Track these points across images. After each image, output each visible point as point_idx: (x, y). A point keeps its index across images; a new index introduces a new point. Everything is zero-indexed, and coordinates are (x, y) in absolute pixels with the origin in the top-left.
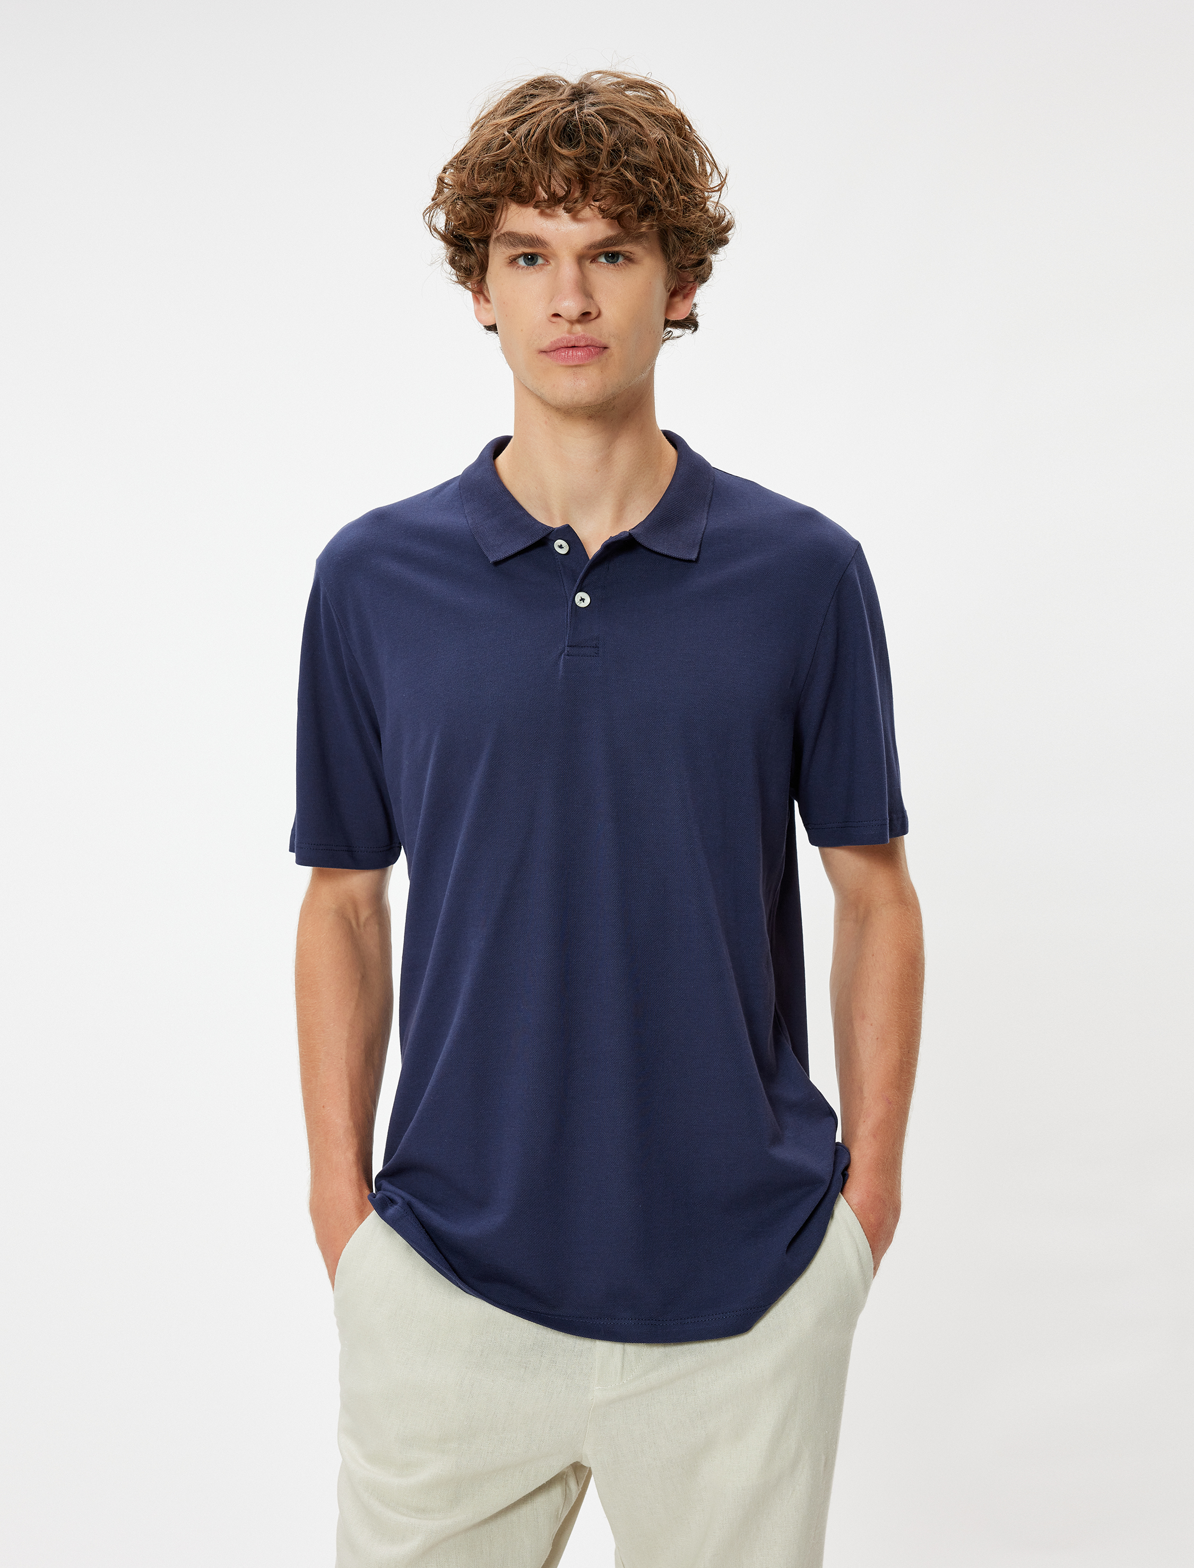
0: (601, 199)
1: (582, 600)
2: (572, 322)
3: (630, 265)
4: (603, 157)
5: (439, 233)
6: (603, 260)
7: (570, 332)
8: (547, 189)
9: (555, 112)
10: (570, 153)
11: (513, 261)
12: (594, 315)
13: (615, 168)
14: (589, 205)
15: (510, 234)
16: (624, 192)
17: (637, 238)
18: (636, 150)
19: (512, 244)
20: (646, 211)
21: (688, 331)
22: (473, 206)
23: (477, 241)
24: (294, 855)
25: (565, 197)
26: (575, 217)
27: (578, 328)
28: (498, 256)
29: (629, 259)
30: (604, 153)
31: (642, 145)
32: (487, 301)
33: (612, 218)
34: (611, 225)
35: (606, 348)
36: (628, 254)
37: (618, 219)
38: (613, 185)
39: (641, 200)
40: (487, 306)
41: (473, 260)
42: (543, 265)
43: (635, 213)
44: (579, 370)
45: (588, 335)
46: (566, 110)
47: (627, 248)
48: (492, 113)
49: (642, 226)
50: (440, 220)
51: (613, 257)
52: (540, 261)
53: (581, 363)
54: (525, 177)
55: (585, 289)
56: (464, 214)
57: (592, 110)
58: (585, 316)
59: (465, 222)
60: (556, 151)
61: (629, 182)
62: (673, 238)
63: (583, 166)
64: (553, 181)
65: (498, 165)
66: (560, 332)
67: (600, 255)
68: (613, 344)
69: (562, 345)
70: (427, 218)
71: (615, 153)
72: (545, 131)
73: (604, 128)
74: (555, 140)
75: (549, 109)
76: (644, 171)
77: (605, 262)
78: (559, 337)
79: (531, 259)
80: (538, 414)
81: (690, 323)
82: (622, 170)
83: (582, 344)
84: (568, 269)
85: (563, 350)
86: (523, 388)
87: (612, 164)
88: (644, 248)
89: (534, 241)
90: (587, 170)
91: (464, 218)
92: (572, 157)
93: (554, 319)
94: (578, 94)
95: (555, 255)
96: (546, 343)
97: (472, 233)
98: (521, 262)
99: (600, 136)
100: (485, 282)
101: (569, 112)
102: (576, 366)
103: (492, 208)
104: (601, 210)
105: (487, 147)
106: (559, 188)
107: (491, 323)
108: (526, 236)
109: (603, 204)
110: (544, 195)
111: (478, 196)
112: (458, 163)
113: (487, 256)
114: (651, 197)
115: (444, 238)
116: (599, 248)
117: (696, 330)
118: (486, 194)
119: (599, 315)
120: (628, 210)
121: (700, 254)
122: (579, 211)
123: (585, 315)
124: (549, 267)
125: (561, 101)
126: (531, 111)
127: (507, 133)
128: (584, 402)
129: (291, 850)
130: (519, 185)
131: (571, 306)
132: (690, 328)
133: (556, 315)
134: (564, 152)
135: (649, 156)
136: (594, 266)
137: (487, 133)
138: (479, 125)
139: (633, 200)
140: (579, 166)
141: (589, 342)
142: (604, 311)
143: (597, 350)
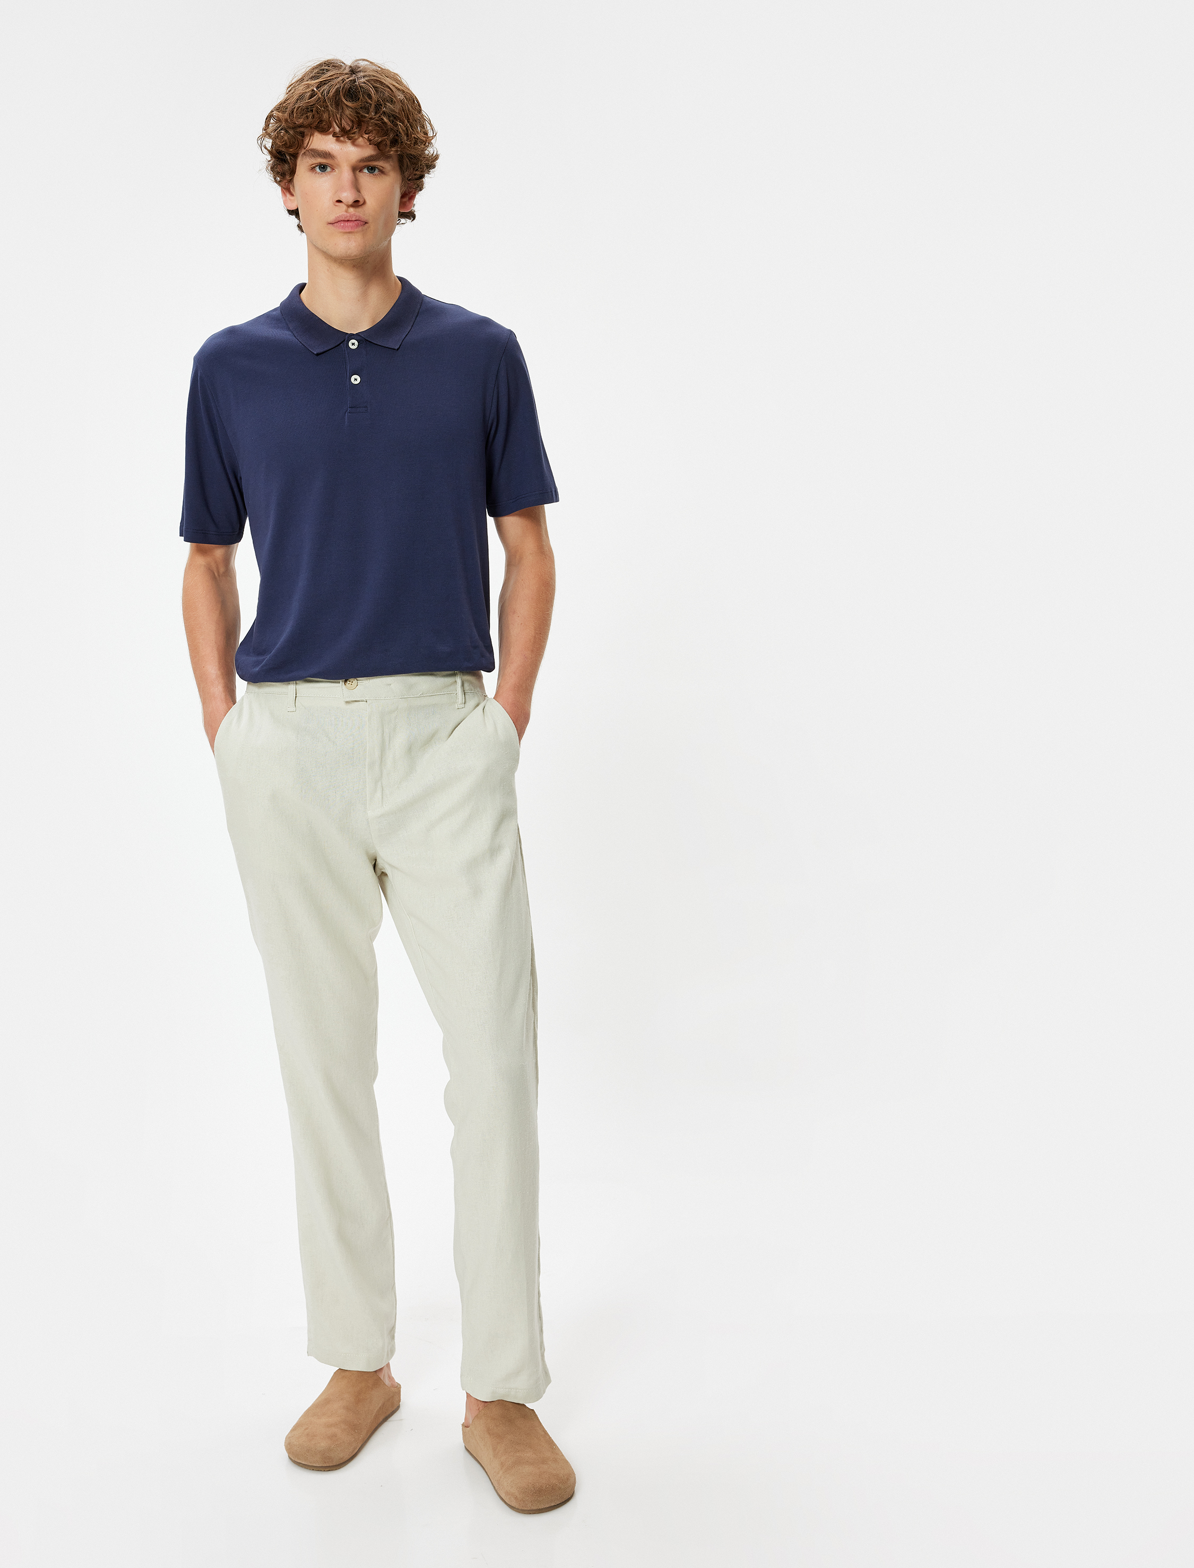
0: (369, 133)
1: (356, 379)
2: (348, 206)
3: (382, 175)
4: (372, 109)
5: (268, 150)
6: (366, 171)
7: (346, 211)
8: (340, 126)
9: (343, 80)
10: (353, 105)
11: (313, 169)
12: (361, 203)
13: (378, 115)
14: (362, 137)
15: (312, 150)
16: (382, 129)
17: (387, 157)
18: (389, 104)
19: (313, 156)
20: (394, 142)
21: (408, 221)
22: (291, 132)
23: (290, 155)
24: (183, 538)
25: (350, 130)
26: (354, 143)
27: (351, 210)
28: (303, 164)
29: (382, 172)
30: (373, 106)
31: (392, 102)
32: (292, 195)
33: (375, 145)
34: (375, 150)
35: (366, 223)
36: (381, 168)
37: (378, 145)
38: (376, 124)
39: (391, 136)
40: (292, 198)
41: (286, 166)
42: (330, 172)
43: (388, 143)
44: (350, 236)
45: (357, 214)
46: (349, 79)
47: (380, 164)
48: (302, 80)
49: (392, 151)
50: (269, 143)
51: (372, 169)
52: (329, 169)
53: (352, 231)
54: (325, 116)
55: (356, 187)
56: (286, 138)
57: (363, 80)
58: (356, 204)
59: (286, 143)
60: (345, 104)
61: (384, 123)
62: (406, 161)
63: (359, 114)
64: (343, 121)
65: (308, 109)
66: (341, 211)
67: (364, 167)
68: (370, 221)
69: (341, 219)
70: (259, 142)
71: (378, 107)
72: (337, 91)
73: (372, 92)
74: (344, 97)
75: (341, 78)
76: (394, 118)
77: (367, 172)
78: (340, 214)
79: (323, 167)
80: (323, 265)
81: (411, 216)
82: (382, 117)
83: (354, 219)
84: (346, 174)
85: (342, 222)
86: (315, 248)
87: (376, 113)
88: (391, 165)
89: (327, 155)
90: (362, 115)
91: (286, 141)
92: (353, 107)
93: (337, 204)
94: (353, 71)
95: (338, 165)
96: (332, 218)
97: (291, 150)
98: (318, 169)
99: (370, 96)
100: (293, 182)
101: (351, 81)
102: (349, 233)
103: (303, 135)
104: (369, 140)
105: (301, 97)
106: (347, 125)
107: (293, 208)
108: (322, 151)
109: (372, 136)
110: (337, 129)
111: (295, 128)
112: (280, 108)
113: (296, 166)
114: (397, 134)
115: (271, 152)
116: (365, 162)
117: (414, 219)
118: (301, 126)
119: (364, 203)
120: (384, 140)
121: (422, 171)
122: (356, 139)
123: (357, 202)
124: (335, 173)
125: (346, 74)
126: (329, 78)
127: (315, 89)
128: (353, 255)
129: (181, 535)
130: (321, 121)
131: (348, 196)
132: (410, 219)
133: (339, 201)
134: (349, 104)
135: (396, 108)
136: (361, 174)
137: (301, 89)
138: (292, 88)
139: (386, 134)
140: (357, 113)
141: (357, 218)
142: (367, 201)
143: (362, 223)
